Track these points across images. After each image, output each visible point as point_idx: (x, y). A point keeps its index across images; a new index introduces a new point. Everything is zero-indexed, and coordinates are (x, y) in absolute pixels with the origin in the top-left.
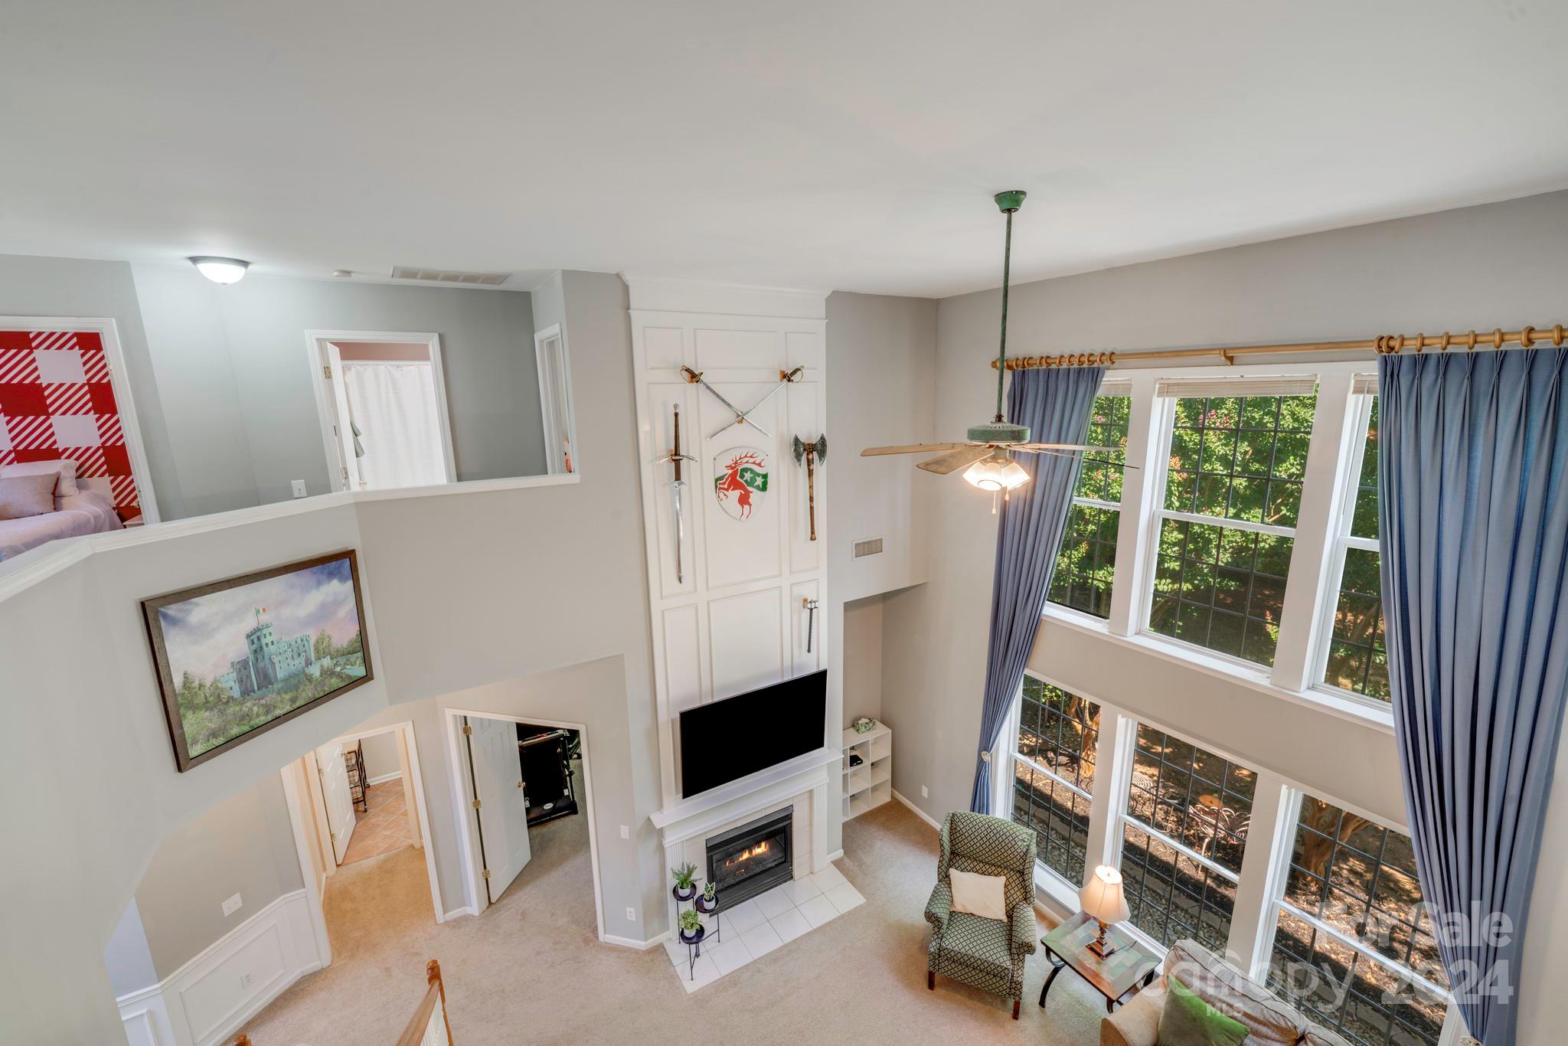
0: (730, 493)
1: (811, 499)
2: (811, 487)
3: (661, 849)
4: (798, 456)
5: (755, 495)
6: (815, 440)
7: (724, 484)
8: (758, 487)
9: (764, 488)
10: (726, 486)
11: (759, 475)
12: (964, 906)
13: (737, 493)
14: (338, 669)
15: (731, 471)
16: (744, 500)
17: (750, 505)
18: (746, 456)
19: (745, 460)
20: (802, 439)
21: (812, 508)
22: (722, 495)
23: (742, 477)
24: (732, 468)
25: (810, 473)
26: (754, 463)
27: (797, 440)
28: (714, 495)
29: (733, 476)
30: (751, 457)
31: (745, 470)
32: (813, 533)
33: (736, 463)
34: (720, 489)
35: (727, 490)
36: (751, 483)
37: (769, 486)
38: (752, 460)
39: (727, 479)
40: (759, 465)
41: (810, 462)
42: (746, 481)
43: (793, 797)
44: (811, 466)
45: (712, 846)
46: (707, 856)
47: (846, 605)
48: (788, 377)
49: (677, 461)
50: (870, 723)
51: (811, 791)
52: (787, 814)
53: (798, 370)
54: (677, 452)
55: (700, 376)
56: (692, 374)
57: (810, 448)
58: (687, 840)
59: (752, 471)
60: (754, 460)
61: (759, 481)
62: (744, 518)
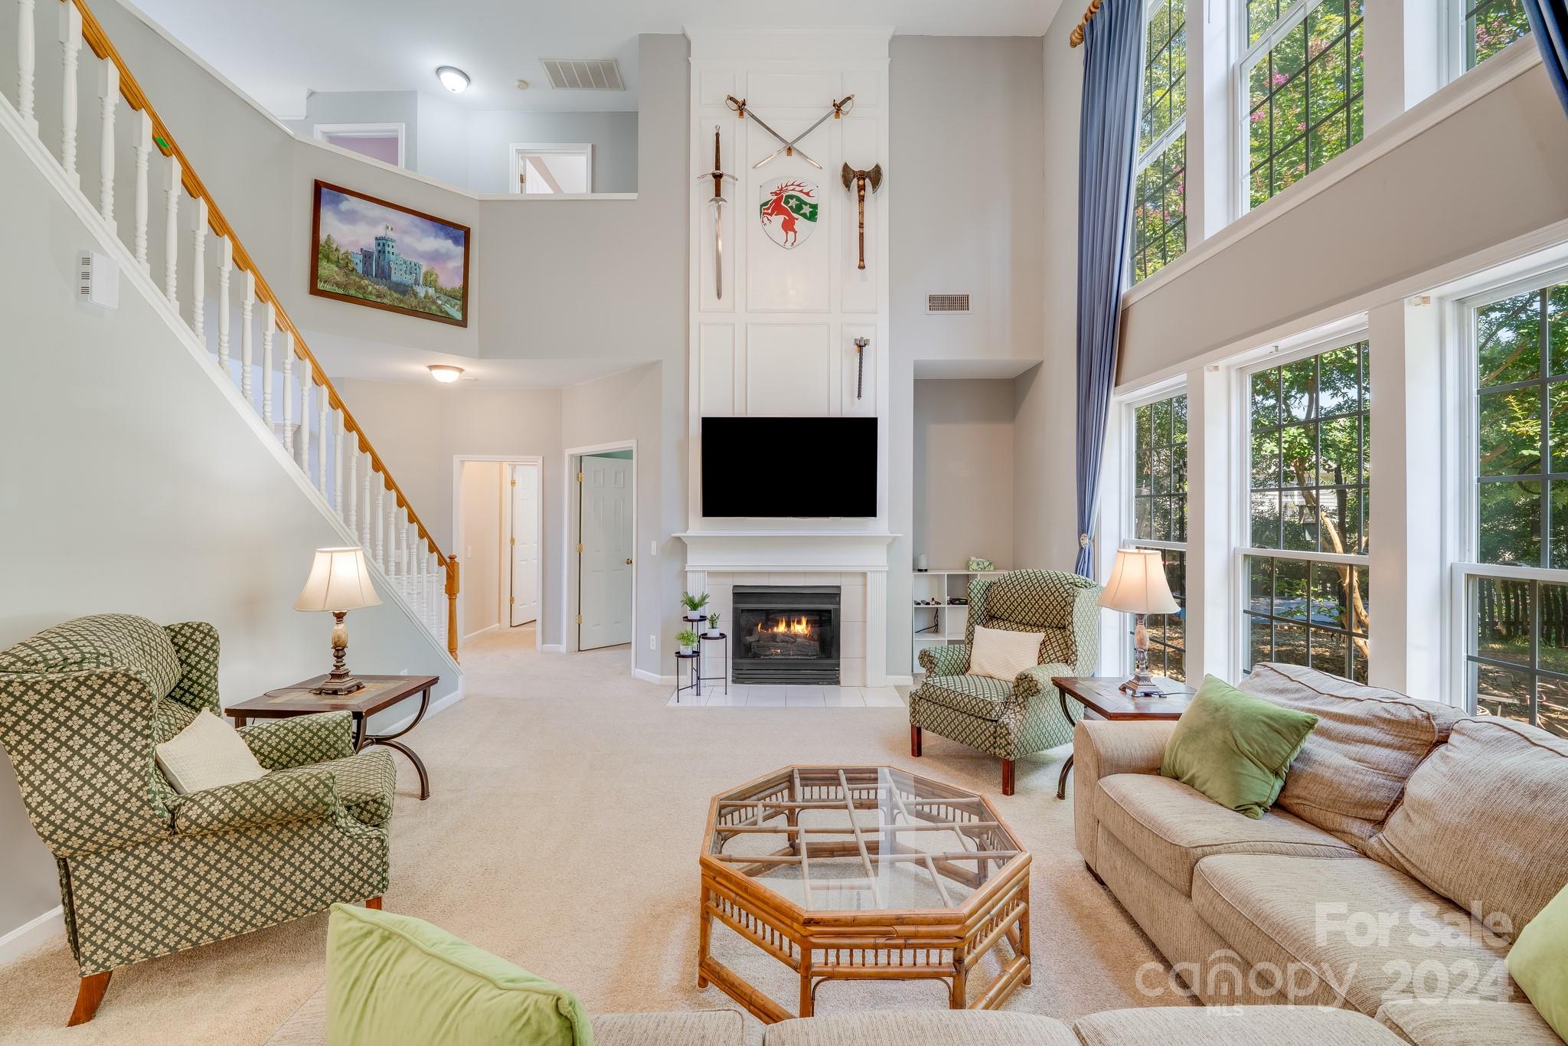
0: (774, 218)
1: (861, 225)
2: (861, 213)
3: (684, 574)
4: (847, 184)
5: (800, 223)
6: (868, 167)
7: (769, 209)
8: (804, 215)
9: (812, 216)
10: (770, 211)
11: (806, 204)
13: (782, 218)
14: (440, 302)
15: (775, 197)
16: (788, 226)
17: (795, 232)
18: (793, 185)
19: (792, 187)
20: (856, 167)
21: (861, 235)
22: (765, 219)
23: (787, 203)
24: (777, 194)
25: (862, 199)
26: (801, 191)
27: (846, 167)
28: (760, 220)
29: (777, 201)
30: (799, 185)
31: (792, 197)
32: (862, 259)
33: (781, 190)
34: (764, 213)
35: (771, 215)
36: (798, 209)
37: (819, 216)
38: (798, 188)
39: (772, 204)
40: (807, 194)
41: (861, 188)
42: (791, 207)
43: (841, 574)
44: (862, 193)
45: (740, 595)
46: (735, 602)
47: (918, 367)
48: (838, 108)
49: (718, 177)
50: (986, 564)
51: (864, 574)
52: (833, 595)
53: (849, 98)
54: (718, 167)
55: (744, 104)
56: (736, 102)
57: (862, 176)
58: (711, 574)
59: (798, 199)
60: (801, 189)
61: (806, 210)
62: (788, 244)
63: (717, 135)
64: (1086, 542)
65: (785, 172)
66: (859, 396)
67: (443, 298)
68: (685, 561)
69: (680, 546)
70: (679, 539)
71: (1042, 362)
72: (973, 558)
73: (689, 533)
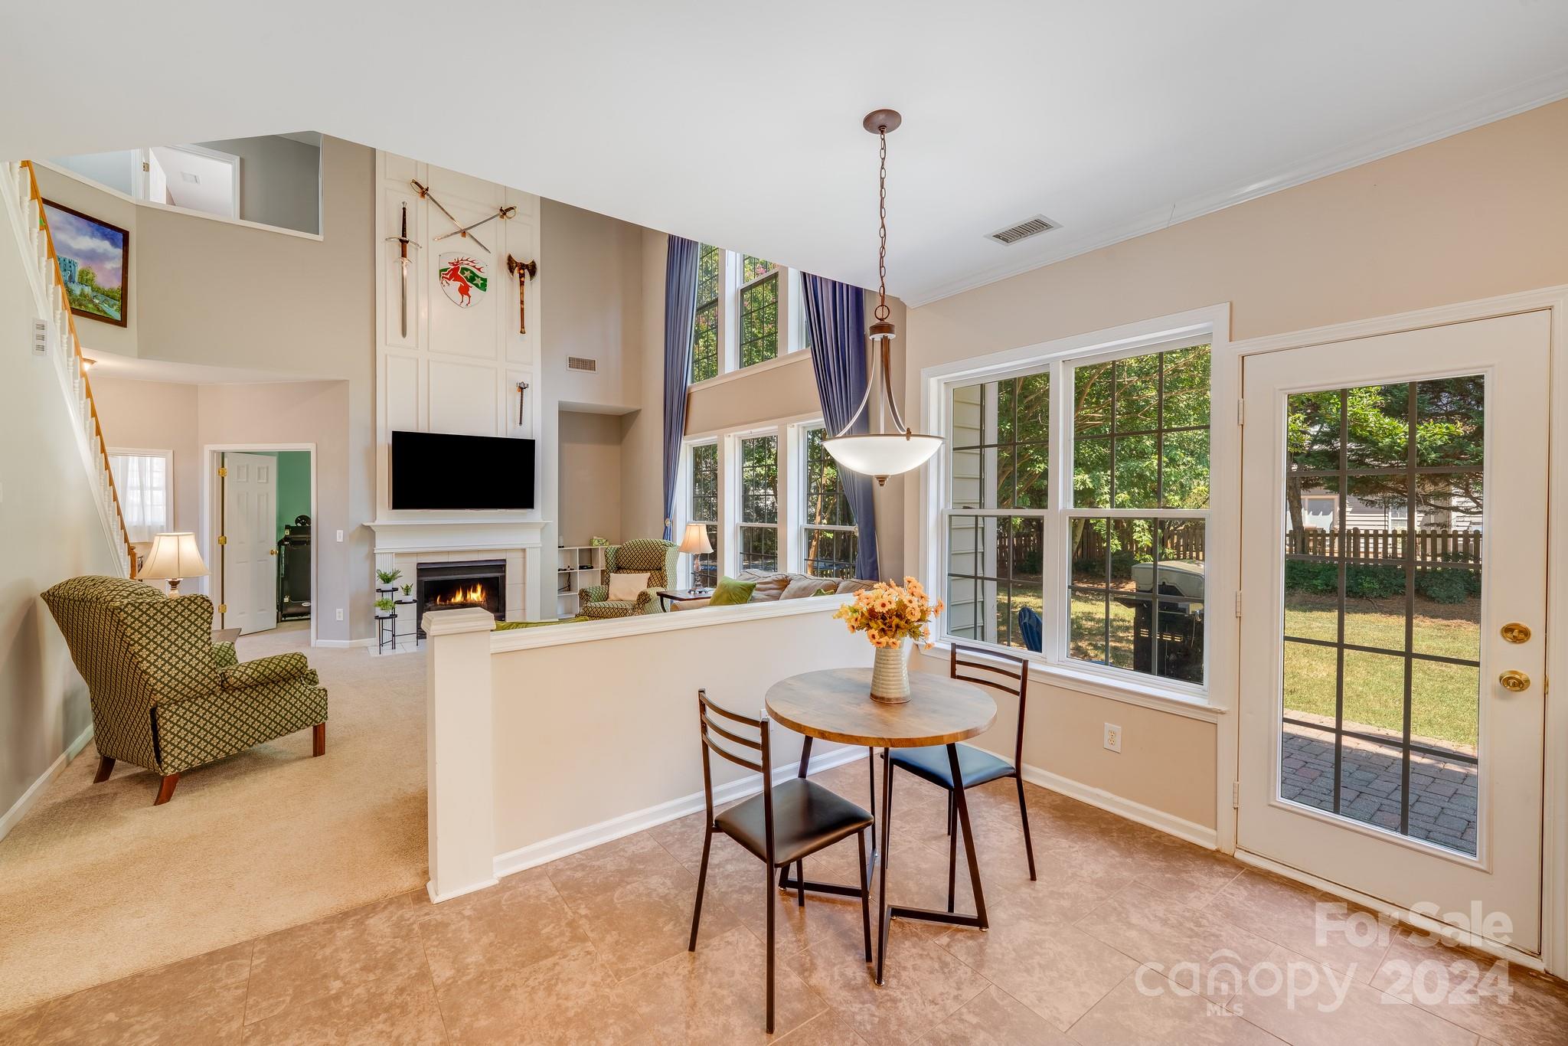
0: (451, 282)
1: (522, 302)
2: (522, 294)
3: (372, 556)
4: (511, 270)
5: (473, 290)
6: (528, 262)
7: (447, 274)
8: (477, 285)
9: (483, 286)
10: (448, 276)
11: (478, 277)
12: (615, 595)
13: (458, 284)
15: (453, 267)
16: (464, 291)
17: (470, 297)
18: (467, 260)
19: (466, 262)
20: (518, 259)
21: (522, 310)
22: (444, 282)
23: (463, 273)
24: (454, 265)
25: (522, 283)
26: (474, 267)
27: (510, 258)
28: (439, 282)
29: (455, 270)
30: (472, 262)
31: (467, 270)
32: (523, 327)
33: (458, 262)
34: (443, 277)
35: (449, 279)
36: (472, 279)
37: (487, 288)
38: (471, 264)
39: (449, 272)
40: (479, 269)
41: (522, 276)
42: (466, 277)
43: (506, 550)
44: (522, 279)
45: (422, 570)
46: (418, 576)
47: (561, 405)
48: (504, 212)
49: (404, 243)
50: (604, 541)
51: (524, 550)
52: (500, 566)
53: (512, 208)
54: (404, 235)
55: (427, 190)
56: (421, 188)
57: (522, 266)
58: (398, 555)
59: (472, 272)
60: (474, 265)
61: (479, 282)
62: (463, 305)
63: (404, 209)
64: (668, 523)
65: (462, 249)
66: (521, 423)
67: (100, 297)
68: (373, 544)
69: (368, 533)
70: (369, 527)
71: (640, 410)
72: (595, 537)
73: (377, 523)
